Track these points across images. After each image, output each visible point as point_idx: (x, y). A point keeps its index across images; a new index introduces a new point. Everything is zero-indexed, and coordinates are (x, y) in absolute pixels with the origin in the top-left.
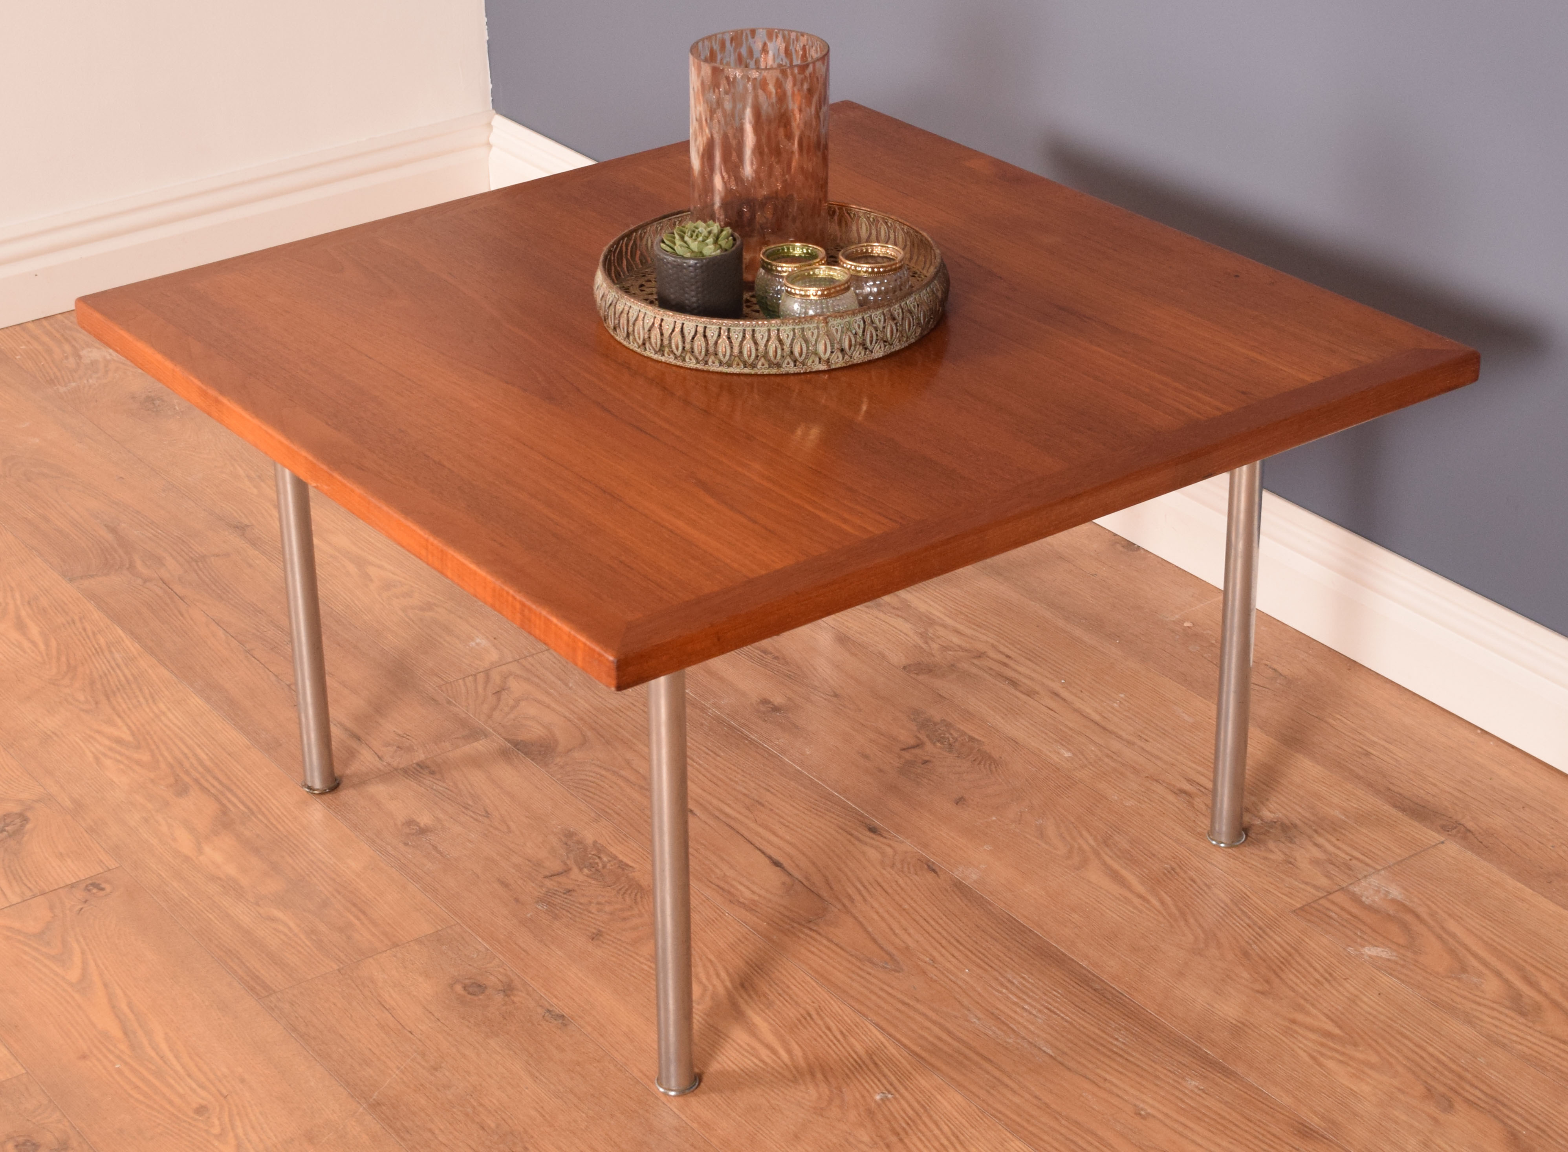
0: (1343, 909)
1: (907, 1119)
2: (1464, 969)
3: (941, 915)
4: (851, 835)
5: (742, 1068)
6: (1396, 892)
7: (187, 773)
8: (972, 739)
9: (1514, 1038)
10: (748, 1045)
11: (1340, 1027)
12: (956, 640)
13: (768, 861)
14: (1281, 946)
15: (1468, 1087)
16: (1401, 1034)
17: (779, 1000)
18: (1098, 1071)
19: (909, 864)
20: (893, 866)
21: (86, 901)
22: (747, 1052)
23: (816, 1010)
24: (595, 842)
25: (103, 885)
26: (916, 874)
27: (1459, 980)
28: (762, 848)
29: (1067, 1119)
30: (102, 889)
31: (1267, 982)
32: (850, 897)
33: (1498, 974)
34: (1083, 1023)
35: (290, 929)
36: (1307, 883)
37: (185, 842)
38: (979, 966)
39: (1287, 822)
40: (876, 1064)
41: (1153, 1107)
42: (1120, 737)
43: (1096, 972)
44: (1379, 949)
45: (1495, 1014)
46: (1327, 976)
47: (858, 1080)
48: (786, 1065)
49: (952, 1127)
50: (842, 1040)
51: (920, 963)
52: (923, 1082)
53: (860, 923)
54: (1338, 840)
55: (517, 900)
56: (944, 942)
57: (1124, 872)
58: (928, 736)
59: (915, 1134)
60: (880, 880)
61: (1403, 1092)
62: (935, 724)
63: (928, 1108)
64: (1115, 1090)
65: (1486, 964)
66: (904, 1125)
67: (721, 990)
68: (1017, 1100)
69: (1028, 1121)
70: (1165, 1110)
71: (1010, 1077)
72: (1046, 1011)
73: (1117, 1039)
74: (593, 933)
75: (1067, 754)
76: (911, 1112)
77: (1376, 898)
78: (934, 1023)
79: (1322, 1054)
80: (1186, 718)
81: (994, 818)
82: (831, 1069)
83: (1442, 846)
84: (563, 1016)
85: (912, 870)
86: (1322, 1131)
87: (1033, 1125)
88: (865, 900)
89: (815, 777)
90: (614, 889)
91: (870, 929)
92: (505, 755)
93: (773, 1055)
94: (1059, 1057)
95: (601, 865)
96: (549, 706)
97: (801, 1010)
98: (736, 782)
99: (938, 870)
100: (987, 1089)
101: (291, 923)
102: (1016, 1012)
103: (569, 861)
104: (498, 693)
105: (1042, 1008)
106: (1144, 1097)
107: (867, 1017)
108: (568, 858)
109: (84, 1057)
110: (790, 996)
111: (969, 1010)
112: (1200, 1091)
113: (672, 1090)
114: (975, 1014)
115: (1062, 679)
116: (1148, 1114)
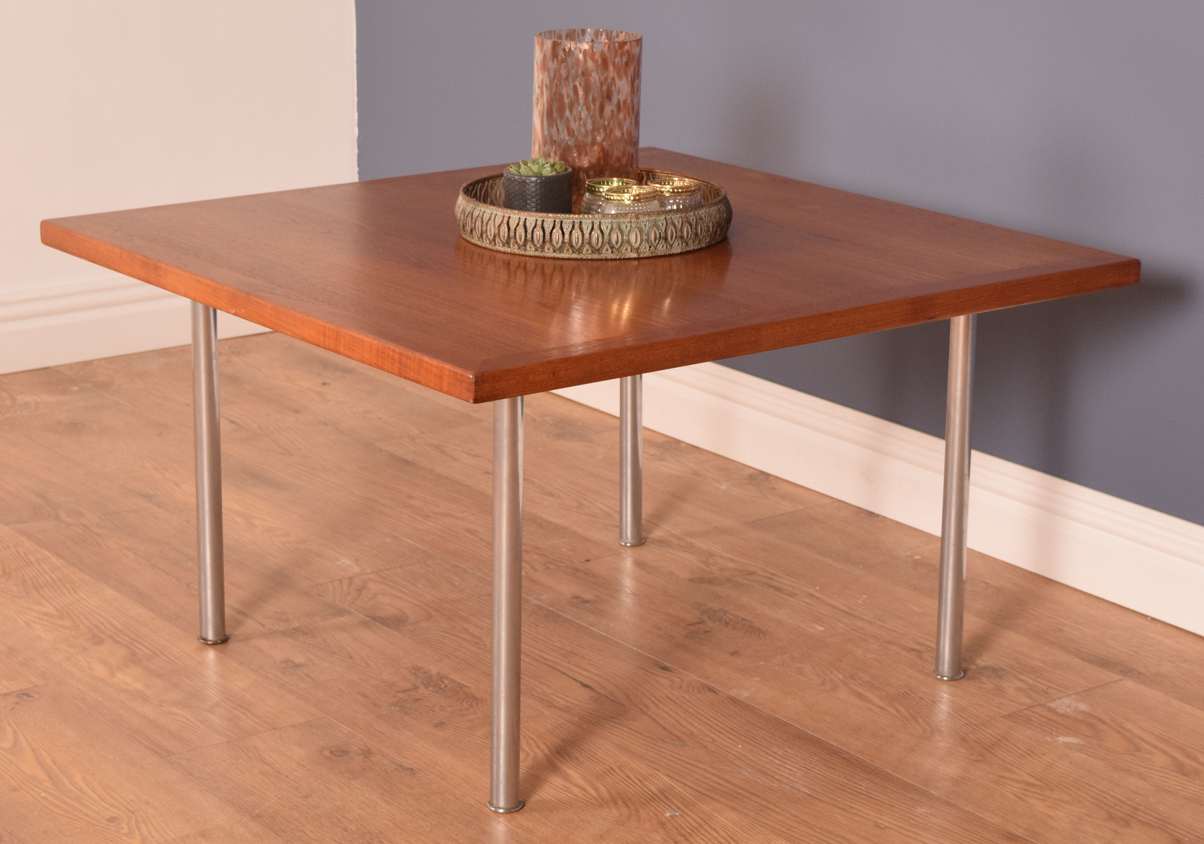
0: (1041, 716)
1: (691, 827)
2: (1137, 750)
3: (719, 716)
4: (647, 671)
5: (558, 798)
6: (1084, 708)
7: (102, 632)
8: (743, 619)
9: (1178, 788)
10: (563, 786)
11: (1040, 781)
12: (732, 565)
13: (579, 684)
14: (992, 736)
15: (1141, 814)
16: (1089, 785)
17: (589, 761)
18: (846, 802)
19: (693, 687)
20: (680, 688)
21: (17, 703)
22: (562, 789)
23: (618, 766)
24: (438, 673)
25: (32, 694)
26: (700, 693)
27: (1134, 756)
28: (573, 677)
30: (32, 697)
31: (981, 755)
32: (645, 705)
33: (1165, 753)
34: (832, 776)
35: (188, 720)
36: (1012, 701)
37: (100, 671)
38: (750, 744)
39: (997, 668)
40: (666, 797)
41: (888, 822)
42: (864, 620)
43: (844, 748)
44: (1070, 739)
45: (1162, 775)
46: (1029, 752)
47: (652, 806)
48: (594, 797)
49: (727, 832)
50: (639, 784)
51: (702, 742)
52: (705, 807)
53: (654, 719)
54: (1038, 678)
55: (375, 704)
56: (721, 730)
57: (865, 694)
58: (709, 618)
59: (697, 835)
60: (670, 696)
61: (1090, 816)
62: (715, 611)
63: (708, 821)
64: (860, 814)
65: (1156, 749)
66: (689, 831)
67: (540, 755)
68: (780, 818)
69: (789, 830)
70: (900, 825)
71: (774, 805)
72: (803, 769)
73: (861, 785)
74: (437, 723)
75: (820, 628)
76: (695, 824)
77: (1068, 711)
78: (714, 775)
79: (1025, 795)
80: (916, 609)
81: (762, 664)
82: (630, 799)
83: (1120, 682)
84: (413, 770)
85: (696, 690)
86: (1024, 837)
87: (793, 832)
88: (657, 706)
89: (617, 639)
90: (453, 699)
91: (662, 723)
92: (365, 624)
93: (583, 792)
94: (814, 795)
95: (443, 686)
96: (401, 598)
97: (607, 767)
98: (554, 641)
99: (718, 692)
100: (756, 812)
101: (189, 717)
102: (779, 769)
103: (417, 684)
104: (360, 590)
105: (800, 767)
106: (883, 817)
107: (659, 771)
108: (416, 681)
109: (15, 790)
110: (597, 759)
111: (742, 768)
112: (928, 815)
113: (501, 808)
114: (747, 771)
115: (817, 588)
116: (887, 828)
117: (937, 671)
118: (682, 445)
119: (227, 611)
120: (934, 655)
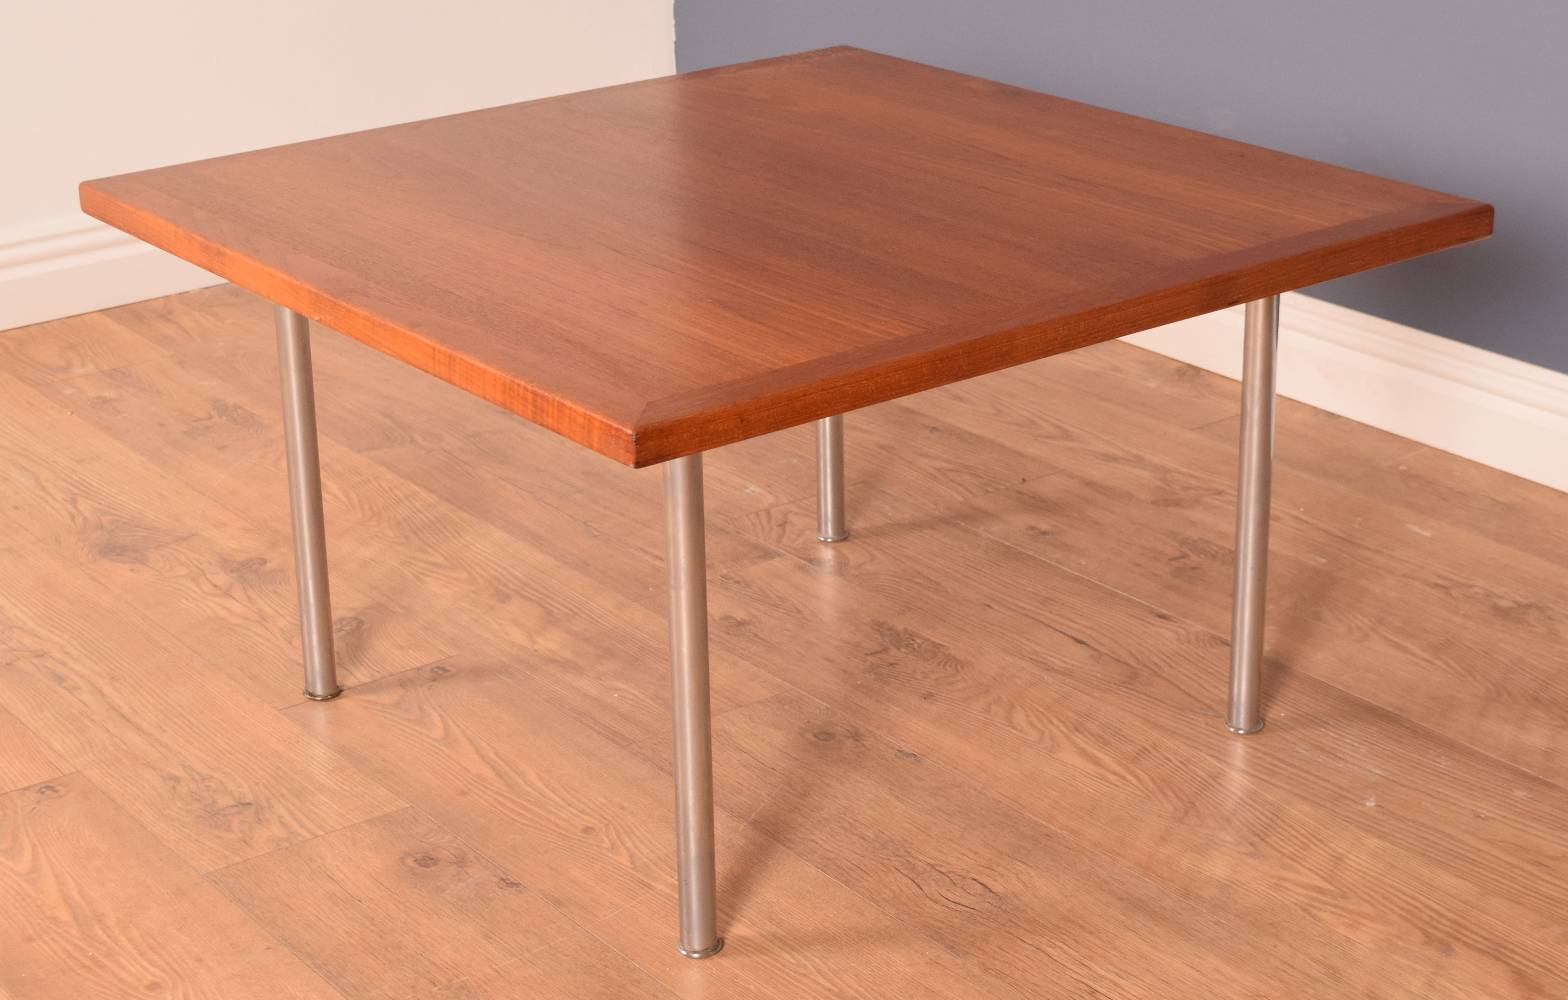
4: (1143, 620)
5: (1096, 790)
7: (508, 586)
10: (1096, 773)
12: (1193, 482)
13: (1071, 640)
17: (1115, 740)
18: (1429, 785)
19: (1203, 640)
20: (1189, 642)
21: (434, 680)
22: (1097, 778)
23: (1152, 746)
24: (905, 630)
25: (448, 668)
26: (1212, 647)
28: (1062, 630)
29: (1413, 821)
30: (448, 671)
31: (1562, 719)
32: (1158, 666)
34: (1403, 752)
37: (518, 636)
40: (1221, 785)
41: (1488, 811)
42: (1369, 548)
47: (1208, 796)
48: (1137, 787)
49: (1306, 828)
50: (1182, 767)
53: (1172, 683)
55: (845, 672)
57: (1404, 643)
58: (1190, 550)
59: (1275, 835)
60: (1180, 652)
62: (1194, 541)
63: (1280, 816)
64: (1449, 799)
66: (1262, 829)
67: (1057, 733)
68: (1361, 808)
69: (1378, 824)
70: (1502, 814)
71: (1348, 792)
72: (1366, 743)
73: (1438, 762)
74: (925, 694)
75: (1322, 561)
76: (1265, 820)
78: (1266, 754)
80: (1424, 532)
84: (914, 754)
85: (1207, 644)
88: (1172, 667)
89: (1095, 580)
90: (934, 662)
91: (1183, 687)
92: (803, 569)
93: (1121, 780)
94: (1391, 778)
95: (916, 646)
97: (1139, 747)
98: (1023, 585)
100: (1331, 802)
101: (636, 693)
102: (1339, 745)
103: (885, 644)
104: (783, 525)
105: (1362, 742)
106: (1480, 805)
107: (1201, 751)
108: (884, 641)
109: (464, 793)
110: (1123, 736)
111: (1294, 744)
112: (1531, 800)
114: (1303, 749)
115: (1302, 509)
116: (1488, 817)
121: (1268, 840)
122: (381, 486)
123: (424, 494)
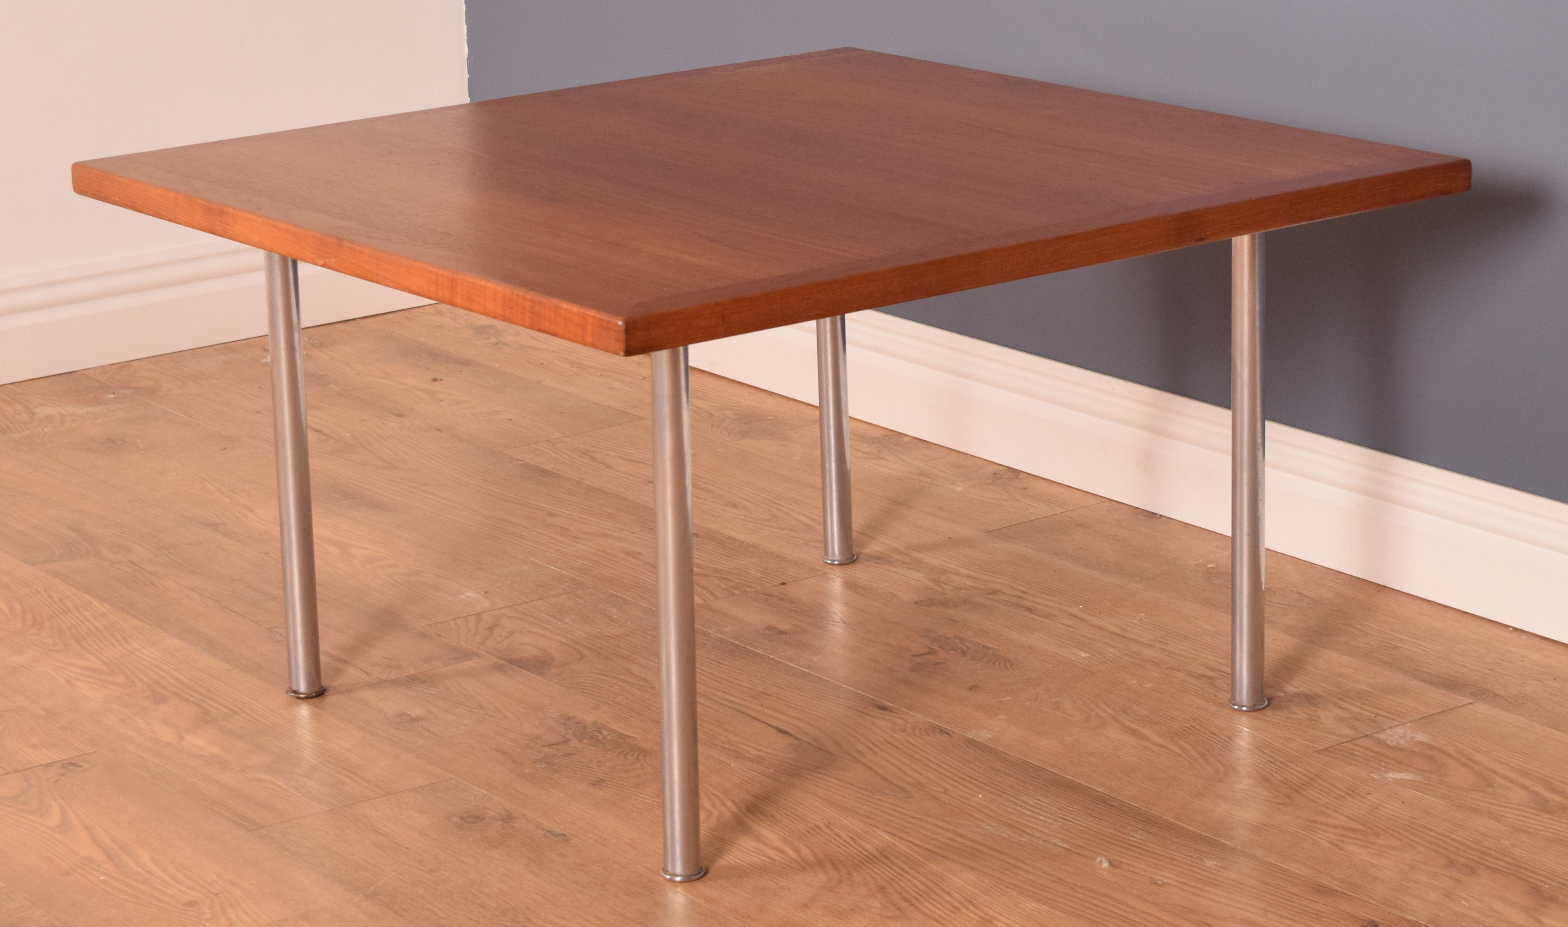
0: (1367, 749)
1: (917, 890)
2: (1490, 785)
3: (954, 761)
4: (862, 713)
5: (750, 863)
6: (1421, 737)
7: (165, 688)
8: (985, 647)
9: (1540, 828)
10: (755, 848)
11: (1362, 825)
12: (969, 583)
13: (774, 731)
14: (1304, 775)
15: (1491, 859)
16: (1425, 827)
17: (787, 819)
19: (920, 730)
20: (904, 731)
21: (63, 775)
22: (755, 853)
23: (825, 824)
24: (595, 723)
25: (80, 764)
26: (928, 735)
27: (1484, 792)
28: (767, 722)
29: (1082, 888)
30: (80, 766)
31: (1288, 797)
32: (859, 751)
33: (1525, 788)
34: (1098, 827)
35: (278, 786)
36: (1330, 733)
37: (165, 734)
38: (992, 793)
39: (1311, 693)
40: (887, 858)
41: (1168, 878)
42: (1141, 643)
43: (1112, 794)
44: (1403, 774)
45: (1520, 813)
46: (1350, 792)
47: (868, 867)
48: (795, 860)
49: (964, 895)
50: (852, 843)
51: (932, 792)
52: (935, 867)
53: (871, 768)
54: (1363, 704)
55: (515, 762)
56: (956, 778)
57: (1141, 730)
58: (940, 647)
59: (927, 900)
60: (890, 740)
61: (1425, 864)
62: (948, 639)
63: (940, 883)
64: (1132, 869)
65: (1512, 781)
66: (916, 895)
67: (726, 813)
68: (1031, 877)
69: (1042, 890)
70: (1183, 880)
71: (1023, 862)
72: (1061, 820)
73: (1133, 836)
74: (595, 781)
75: (1084, 655)
76: (922, 887)
77: (1402, 742)
78: (947, 830)
79: (1343, 842)
80: (1208, 627)
81: (1009, 698)
82: (841, 860)
83: (1470, 707)
84: (565, 835)
85: (924, 733)
86: (1340, 889)
87: (1047, 892)
88: (875, 753)
89: (823, 676)
90: (615, 752)
91: (881, 772)
92: (499, 668)
93: (782, 855)
94: (1076, 850)
95: (601, 738)
96: (544, 636)
97: (810, 825)
98: (742, 680)
99: (951, 733)
100: (1000, 871)
101: (279, 783)
102: (1030, 822)
103: (567, 736)
104: (491, 629)
105: (1057, 818)
106: (1161, 873)
107: (878, 828)
108: (567, 733)
109: (66, 874)
110: (798, 816)
111: (982, 821)
112: (1219, 869)
113: (677, 876)
114: (990, 825)
115: (1081, 607)
116: (1165, 884)
117: (1233, 700)
118: (905, 439)
119: (323, 658)
120: (1229, 682)
121: (918, 905)
122: (51, 597)
123: (96, 604)
